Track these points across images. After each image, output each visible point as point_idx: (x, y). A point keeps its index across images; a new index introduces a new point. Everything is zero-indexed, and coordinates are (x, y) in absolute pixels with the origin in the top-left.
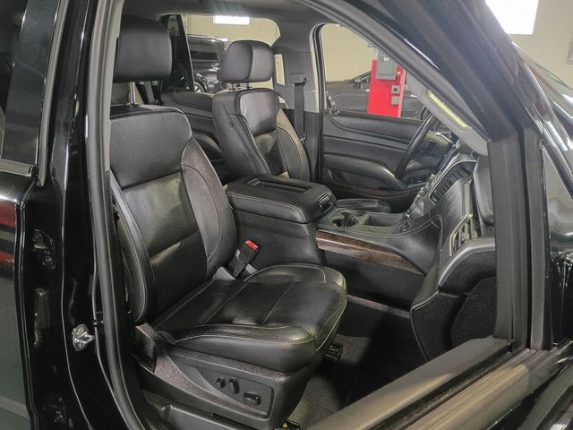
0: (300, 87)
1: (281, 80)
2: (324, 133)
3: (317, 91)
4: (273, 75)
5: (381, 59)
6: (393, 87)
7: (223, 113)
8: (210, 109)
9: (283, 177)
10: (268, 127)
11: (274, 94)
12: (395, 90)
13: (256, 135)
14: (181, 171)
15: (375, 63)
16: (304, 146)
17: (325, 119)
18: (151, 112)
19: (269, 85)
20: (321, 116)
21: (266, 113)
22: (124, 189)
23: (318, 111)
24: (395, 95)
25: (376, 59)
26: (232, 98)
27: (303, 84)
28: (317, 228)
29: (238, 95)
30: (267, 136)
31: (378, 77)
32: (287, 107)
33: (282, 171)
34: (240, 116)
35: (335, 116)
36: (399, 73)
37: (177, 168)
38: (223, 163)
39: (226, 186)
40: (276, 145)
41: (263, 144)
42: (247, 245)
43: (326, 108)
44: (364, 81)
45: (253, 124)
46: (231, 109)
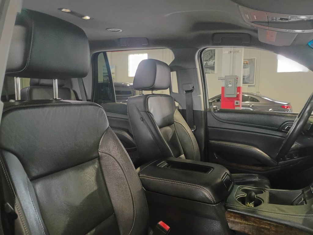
0: (190, 93)
1: (175, 89)
2: (208, 125)
3: (202, 96)
4: (170, 87)
5: (227, 86)
6: (236, 101)
7: (135, 111)
8: (125, 113)
9: (181, 158)
10: (169, 122)
11: (171, 98)
12: (237, 103)
13: (160, 127)
14: (99, 158)
15: (223, 89)
16: (194, 134)
17: (209, 115)
18: (70, 105)
19: (167, 92)
20: (206, 112)
21: (167, 111)
22: (34, 179)
23: (203, 109)
24: (237, 106)
25: (224, 86)
26: (142, 100)
27: (192, 91)
28: (226, 208)
29: (146, 97)
30: (168, 128)
31: (226, 96)
32: (180, 108)
33: (180, 154)
34: (148, 113)
35: (215, 112)
36: (238, 93)
37: (95, 155)
38: (136, 150)
39: (139, 169)
40: (174, 135)
41: (166, 134)
42: (159, 226)
43: (208, 107)
44: (214, 101)
45: (158, 119)
46: (141, 108)
